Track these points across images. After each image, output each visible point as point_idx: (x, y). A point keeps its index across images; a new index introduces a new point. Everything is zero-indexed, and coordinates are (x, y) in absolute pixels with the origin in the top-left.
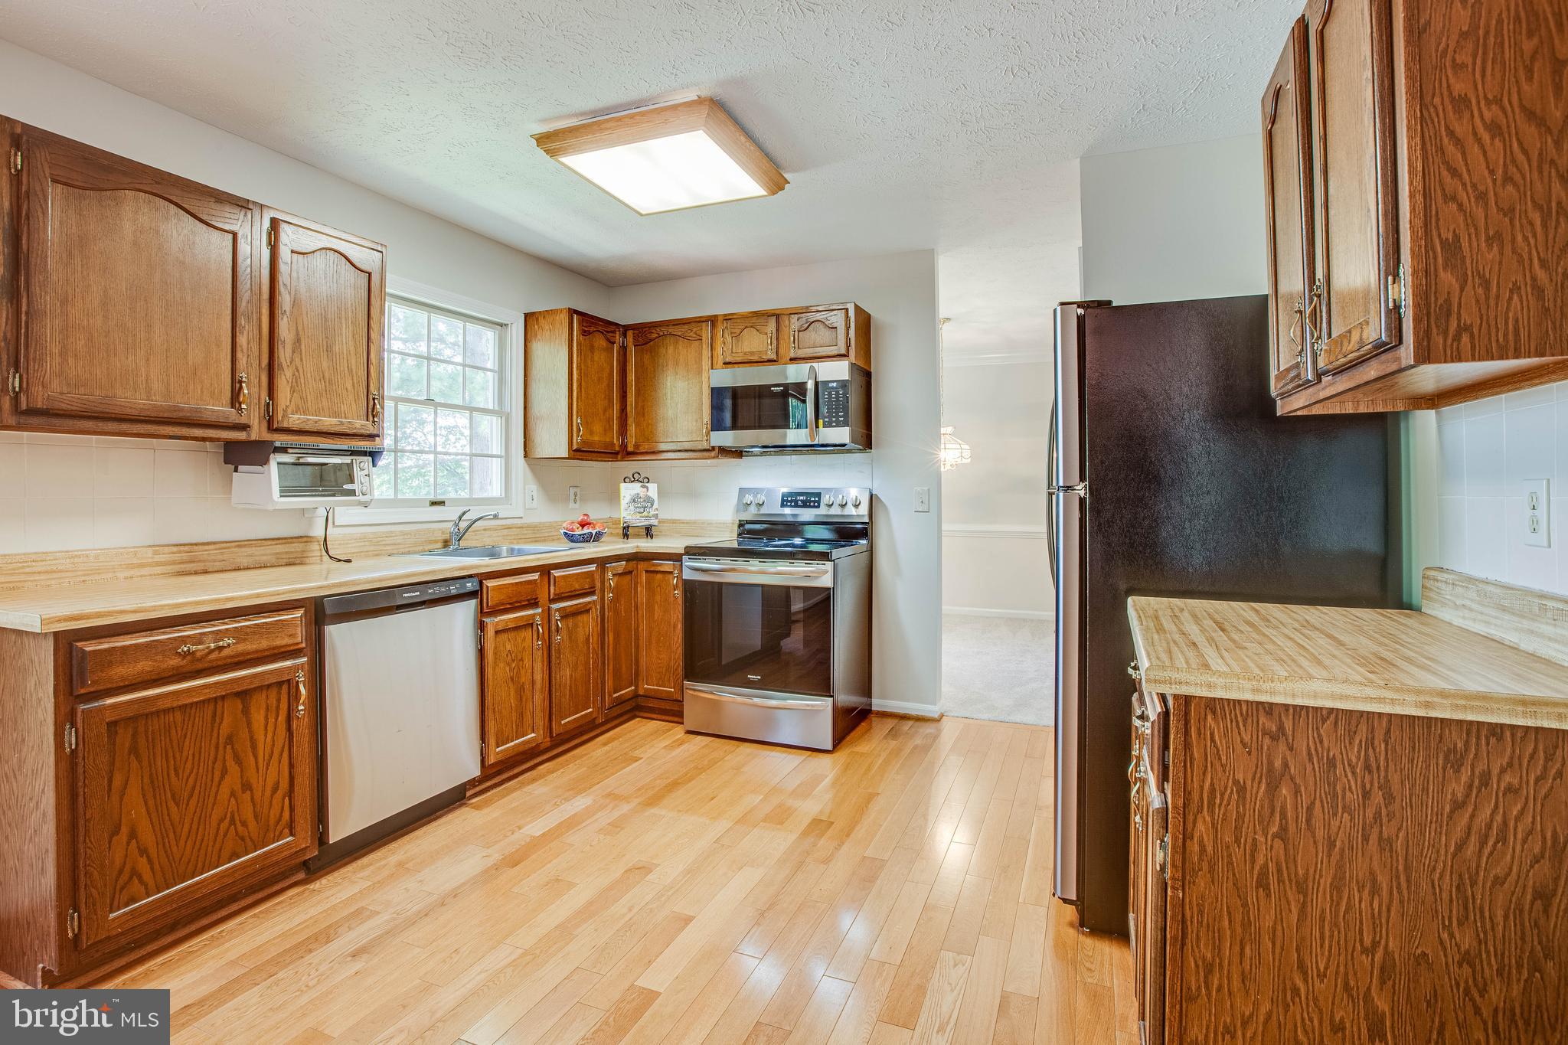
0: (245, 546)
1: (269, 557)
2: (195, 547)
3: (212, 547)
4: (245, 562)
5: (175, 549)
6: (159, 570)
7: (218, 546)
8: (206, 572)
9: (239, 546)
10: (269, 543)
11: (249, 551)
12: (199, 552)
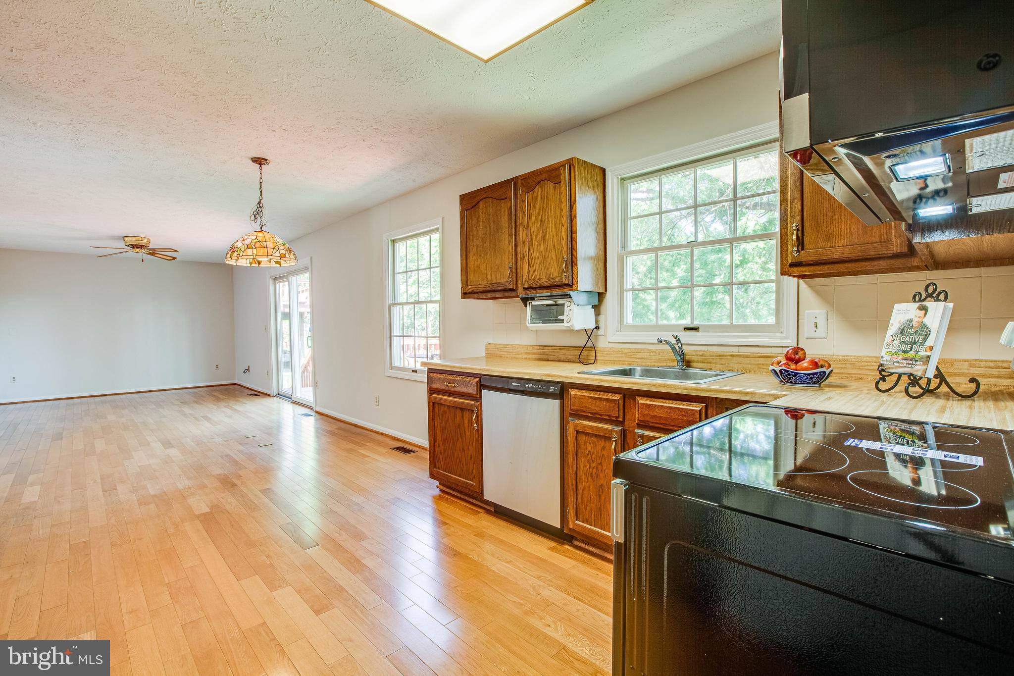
0: (562, 349)
1: (572, 357)
2: (545, 347)
3: (550, 348)
4: (562, 357)
5: (538, 347)
6: (530, 356)
7: (552, 348)
8: (548, 360)
9: (560, 349)
10: (572, 349)
11: (563, 352)
12: (547, 350)
